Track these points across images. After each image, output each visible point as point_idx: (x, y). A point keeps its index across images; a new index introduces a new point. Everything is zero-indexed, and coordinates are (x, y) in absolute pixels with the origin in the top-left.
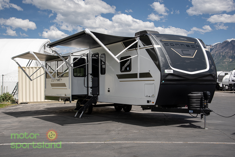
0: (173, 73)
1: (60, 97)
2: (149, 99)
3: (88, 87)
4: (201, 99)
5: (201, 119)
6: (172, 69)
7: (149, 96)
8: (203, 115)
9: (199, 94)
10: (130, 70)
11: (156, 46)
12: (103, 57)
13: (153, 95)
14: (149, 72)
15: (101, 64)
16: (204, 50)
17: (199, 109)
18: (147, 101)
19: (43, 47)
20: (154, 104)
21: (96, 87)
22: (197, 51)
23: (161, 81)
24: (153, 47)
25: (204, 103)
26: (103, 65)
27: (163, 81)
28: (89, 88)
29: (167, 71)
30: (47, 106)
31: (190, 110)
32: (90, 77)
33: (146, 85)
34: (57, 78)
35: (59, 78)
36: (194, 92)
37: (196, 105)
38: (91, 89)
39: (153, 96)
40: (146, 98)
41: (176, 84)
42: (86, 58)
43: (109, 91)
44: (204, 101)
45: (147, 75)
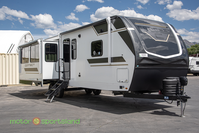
0: (147, 57)
1: (32, 81)
2: (122, 84)
3: (59, 72)
4: (178, 84)
5: (178, 106)
6: (147, 53)
7: (122, 82)
8: (179, 101)
9: (175, 79)
10: (101, 55)
11: (130, 29)
12: (74, 43)
13: (127, 80)
14: (122, 56)
15: (73, 50)
16: (176, 35)
17: (175, 95)
18: (120, 86)
19: (24, 37)
20: (127, 90)
21: (67, 72)
22: (169, 35)
23: (135, 66)
24: (126, 30)
25: (181, 89)
26: (75, 49)
27: (138, 66)
28: (61, 73)
29: (141, 55)
30: (24, 89)
31: (165, 96)
32: (61, 62)
33: (118, 69)
34: (30, 63)
35: (32, 63)
36: (169, 77)
37: (172, 91)
38: (63, 74)
39: (126, 82)
40: (119, 83)
41: (151, 68)
42: (57, 43)
43: (80, 76)
44: (181, 86)
45: (120, 59)
